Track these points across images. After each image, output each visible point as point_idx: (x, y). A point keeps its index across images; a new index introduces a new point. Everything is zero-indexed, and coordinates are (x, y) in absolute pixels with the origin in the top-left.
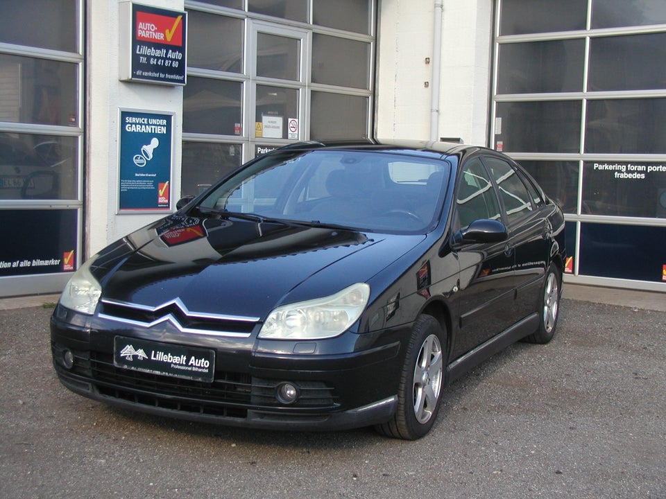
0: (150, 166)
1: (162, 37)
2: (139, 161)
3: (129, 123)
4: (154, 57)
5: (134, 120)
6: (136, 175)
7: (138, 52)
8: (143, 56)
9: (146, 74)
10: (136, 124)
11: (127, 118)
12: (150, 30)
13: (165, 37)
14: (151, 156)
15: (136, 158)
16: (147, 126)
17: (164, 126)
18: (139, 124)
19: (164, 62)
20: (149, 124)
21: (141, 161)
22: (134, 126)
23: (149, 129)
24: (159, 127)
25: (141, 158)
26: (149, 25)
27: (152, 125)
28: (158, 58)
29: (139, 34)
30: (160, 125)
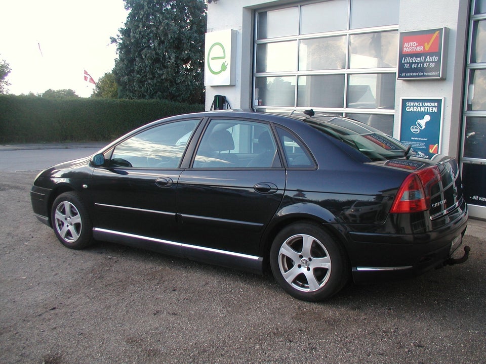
0: (422, 133)
1: (422, 49)
2: (414, 130)
3: (408, 106)
4: (415, 63)
5: (412, 104)
6: (412, 138)
7: (403, 62)
8: (407, 63)
9: (409, 74)
10: (413, 106)
11: (407, 103)
12: (413, 46)
13: (424, 49)
14: (424, 127)
15: (413, 128)
16: (422, 108)
17: (435, 107)
18: (415, 106)
19: (423, 65)
20: (423, 106)
21: (416, 130)
22: (412, 108)
23: (423, 109)
24: (431, 108)
25: (416, 128)
26: (411, 43)
27: (426, 106)
28: (418, 63)
29: (404, 50)
30: (432, 106)
